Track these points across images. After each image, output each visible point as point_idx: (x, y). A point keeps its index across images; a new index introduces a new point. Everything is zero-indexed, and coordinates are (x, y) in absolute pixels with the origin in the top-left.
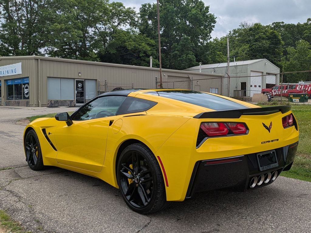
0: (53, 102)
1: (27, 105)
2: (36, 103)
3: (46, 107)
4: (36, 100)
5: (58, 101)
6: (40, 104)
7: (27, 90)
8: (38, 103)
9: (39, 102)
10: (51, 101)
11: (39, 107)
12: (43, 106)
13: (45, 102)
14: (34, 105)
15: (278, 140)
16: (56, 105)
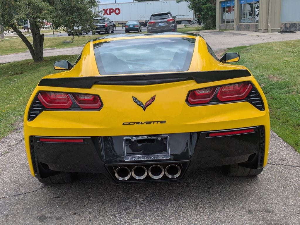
0: (288, 26)
1: (256, 29)
2: (264, 27)
3: (277, 33)
4: (265, 23)
5: (295, 24)
6: (270, 30)
7: (258, 9)
8: (268, 28)
9: (268, 26)
10: (286, 24)
11: (268, 32)
12: (273, 31)
13: (278, 26)
14: (263, 30)
15: (164, 122)
16: (292, 29)
